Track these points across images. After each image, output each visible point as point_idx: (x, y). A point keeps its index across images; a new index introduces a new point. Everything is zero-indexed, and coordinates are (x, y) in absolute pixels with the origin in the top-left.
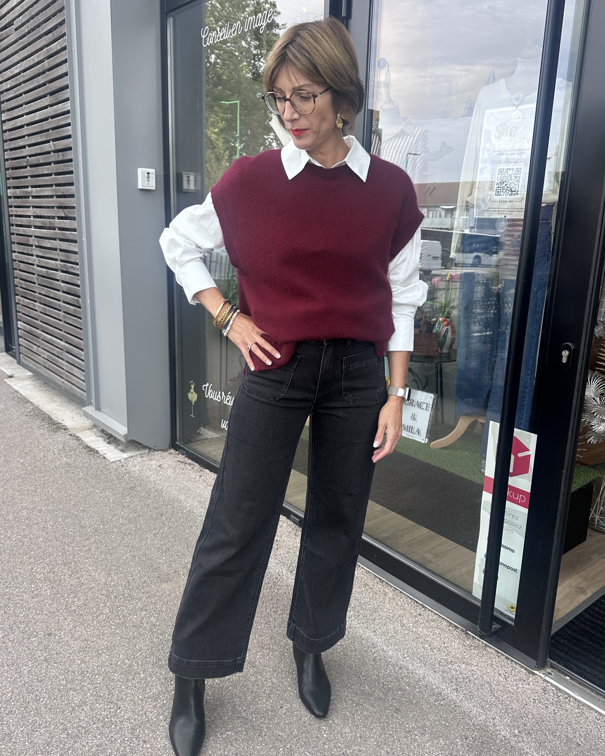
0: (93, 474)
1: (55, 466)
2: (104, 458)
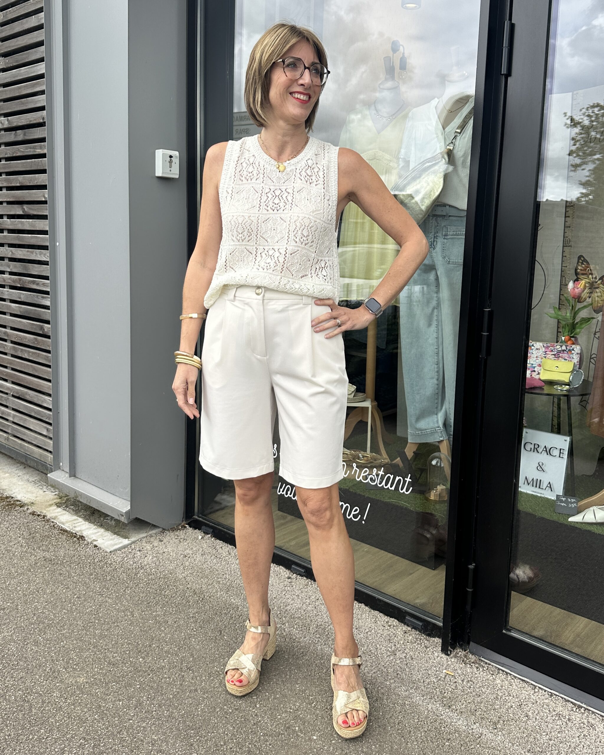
2: (96, 546)
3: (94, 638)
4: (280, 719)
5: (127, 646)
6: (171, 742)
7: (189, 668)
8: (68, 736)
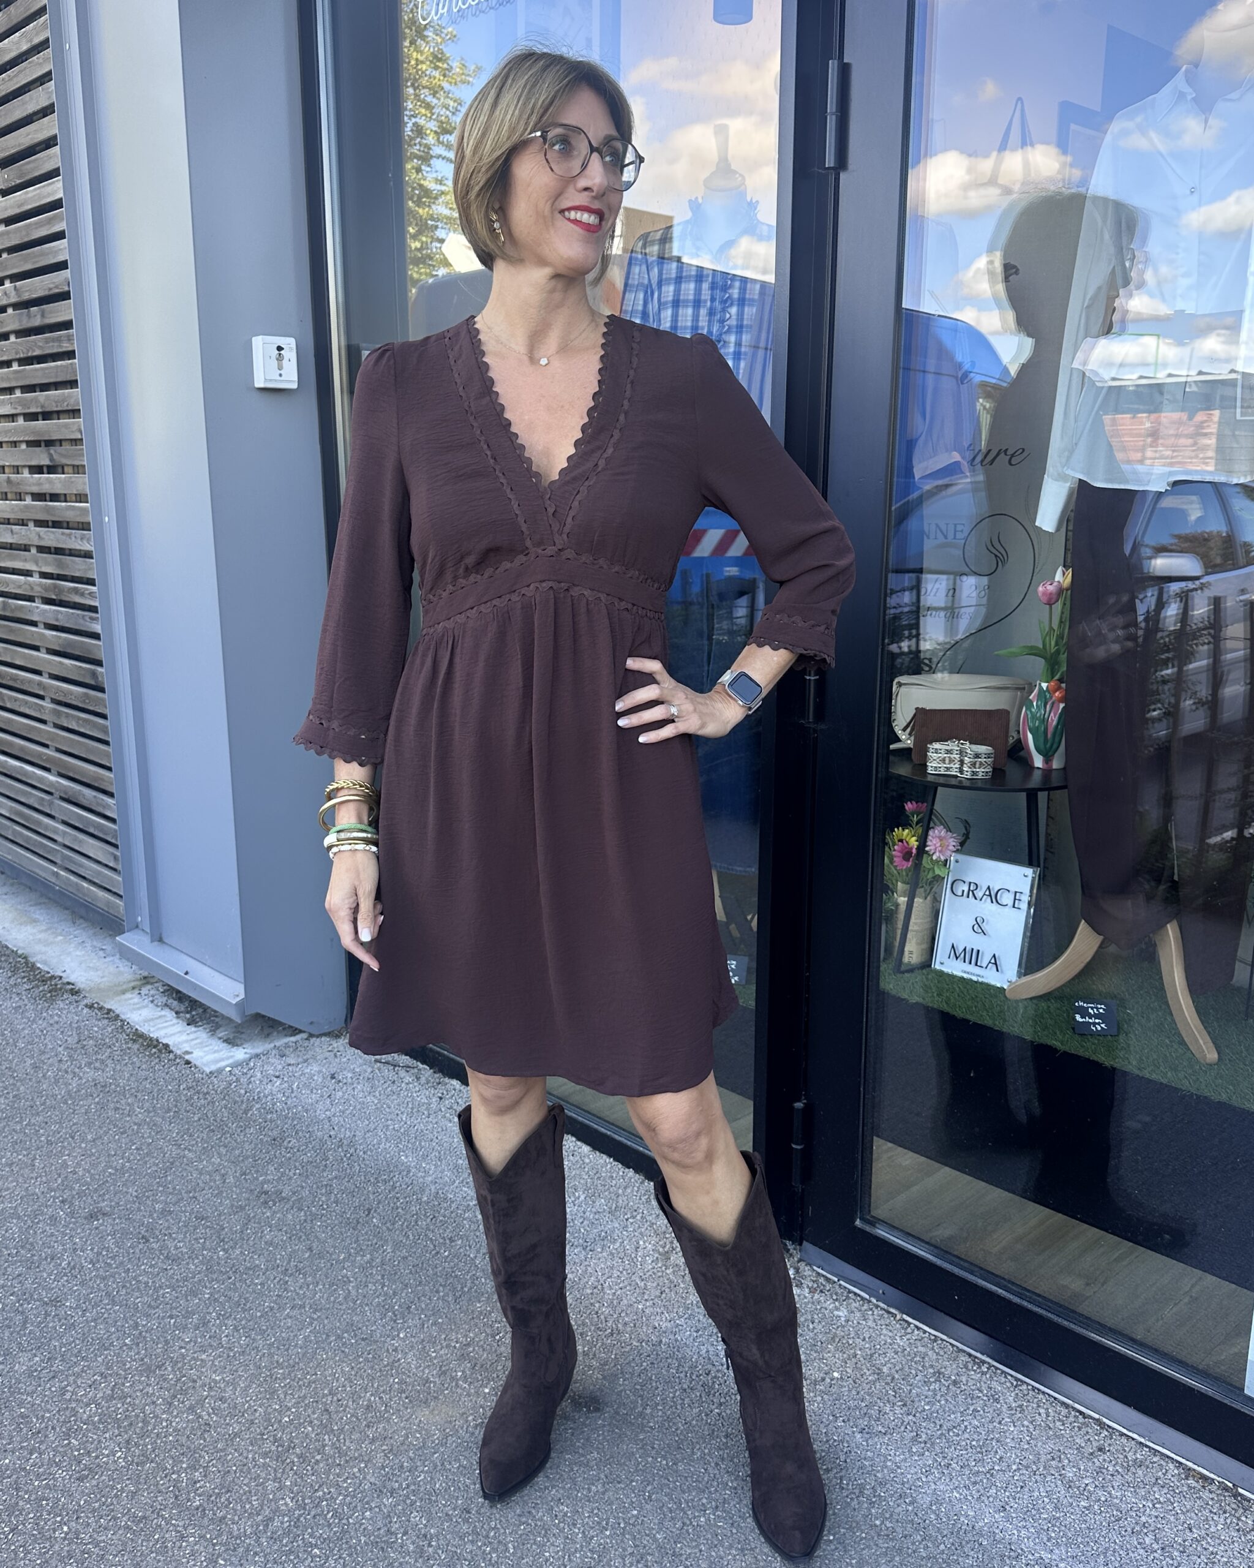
0: (169, 1110)
1: (69, 1092)
2: (188, 1062)
3: (151, 1216)
4: (435, 1358)
5: (203, 1231)
6: (242, 1385)
7: (299, 1270)
8: (76, 1369)
